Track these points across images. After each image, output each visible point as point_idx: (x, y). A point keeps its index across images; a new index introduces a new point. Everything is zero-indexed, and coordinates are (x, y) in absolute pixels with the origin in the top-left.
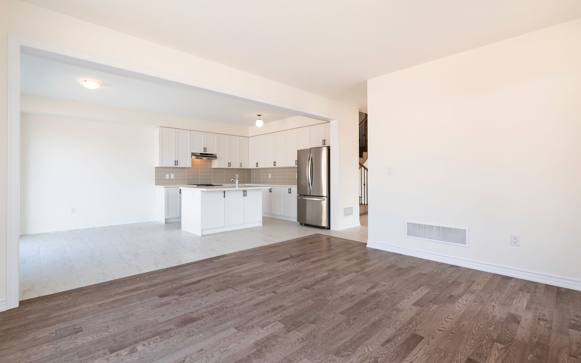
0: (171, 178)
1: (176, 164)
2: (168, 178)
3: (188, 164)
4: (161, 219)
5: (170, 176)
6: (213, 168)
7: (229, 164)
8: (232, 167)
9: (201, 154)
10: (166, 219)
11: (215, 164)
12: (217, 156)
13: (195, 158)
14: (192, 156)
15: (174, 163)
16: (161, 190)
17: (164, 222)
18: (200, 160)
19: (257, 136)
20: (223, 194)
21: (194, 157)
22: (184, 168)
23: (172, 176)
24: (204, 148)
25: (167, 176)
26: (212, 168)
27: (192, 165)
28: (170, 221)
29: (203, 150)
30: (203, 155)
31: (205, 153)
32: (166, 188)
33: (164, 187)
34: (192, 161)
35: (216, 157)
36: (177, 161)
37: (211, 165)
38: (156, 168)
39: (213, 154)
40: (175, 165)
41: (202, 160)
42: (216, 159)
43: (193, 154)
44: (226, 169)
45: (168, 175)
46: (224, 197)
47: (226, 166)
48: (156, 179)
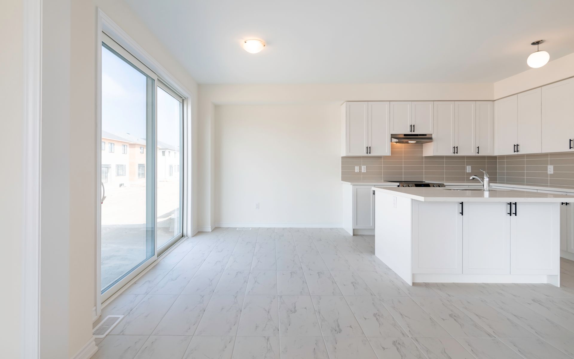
0: (362, 172)
1: (369, 152)
2: (358, 171)
3: (387, 152)
4: (348, 227)
5: (360, 169)
6: (425, 157)
7: (456, 149)
8: (460, 154)
9: (405, 135)
10: (354, 229)
11: (429, 150)
12: (433, 137)
13: (396, 142)
14: (392, 139)
15: (365, 150)
16: (348, 188)
17: (352, 234)
18: (403, 145)
19: (516, 95)
20: (458, 208)
21: (394, 140)
22: (379, 157)
23: (364, 169)
24: (411, 126)
25: (357, 169)
26: (424, 155)
27: (392, 152)
28: (360, 233)
29: (409, 129)
30: (408, 137)
31: (413, 133)
32: (354, 186)
33: (351, 185)
34: (392, 147)
35: (431, 138)
36: (370, 148)
37: (422, 151)
38: (343, 158)
39: (425, 135)
40: (367, 153)
41: (408, 144)
42: (432, 142)
43: (393, 136)
44: (448, 157)
45: (358, 167)
46: (462, 213)
47: (450, 153)
48: (342, 172)
